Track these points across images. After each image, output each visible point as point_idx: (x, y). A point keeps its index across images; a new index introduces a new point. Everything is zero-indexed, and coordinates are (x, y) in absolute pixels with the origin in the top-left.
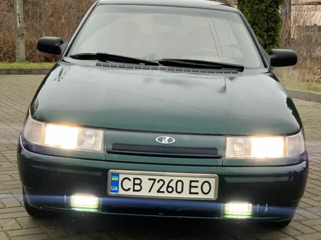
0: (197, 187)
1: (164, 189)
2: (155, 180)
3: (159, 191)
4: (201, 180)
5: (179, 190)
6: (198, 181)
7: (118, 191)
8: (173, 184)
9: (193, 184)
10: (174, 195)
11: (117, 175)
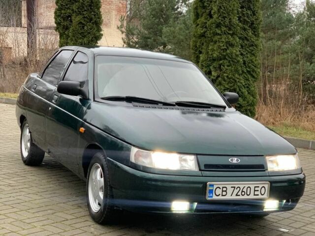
0: (258, 191)
1: (240, 193)
2: (235, 187)
3: (237, 195)
4: (261, 186)
5: (248, 193)
6: (258, 187)
7: (212, 197)
8: (245, 190)
9: (256, 189)
10: (246, 197)
11: (212, 185)
